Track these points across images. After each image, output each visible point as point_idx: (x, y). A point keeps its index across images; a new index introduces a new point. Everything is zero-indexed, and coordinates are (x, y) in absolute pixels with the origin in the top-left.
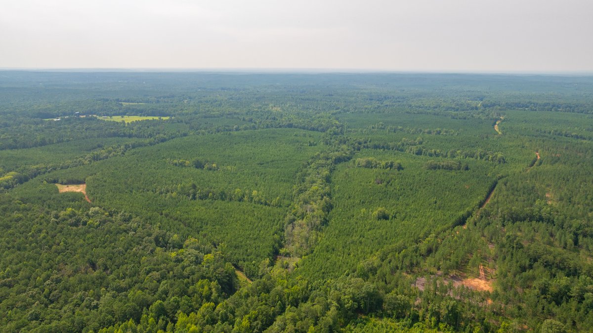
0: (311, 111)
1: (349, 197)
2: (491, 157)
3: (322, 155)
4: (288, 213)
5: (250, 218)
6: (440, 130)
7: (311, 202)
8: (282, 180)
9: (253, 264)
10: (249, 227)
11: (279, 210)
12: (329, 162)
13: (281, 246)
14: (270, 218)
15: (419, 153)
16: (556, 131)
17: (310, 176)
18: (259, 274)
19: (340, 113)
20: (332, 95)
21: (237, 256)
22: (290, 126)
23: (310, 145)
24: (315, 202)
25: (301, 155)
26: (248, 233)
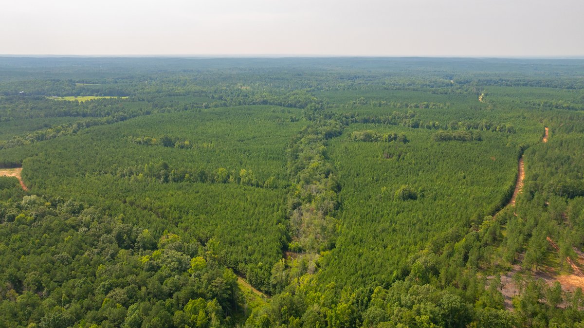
0: (282, 89)
1: (357, 175)
2: (498, 127)
3: (310, 130)
4: (288, 195)
5: (242, 203)
6: (427, 104)
7: (314, 182)
8: (270, 157)
9: (259, 267)
10: (243, 215)
11: (275, 192)
12: (320, 136)
13: (289, 240)
14: (268, 202)
15: (416, 126)
16: (546, 103)
17: (304, 152)
18: (270, 282)
19: (314, 90)
20: (301, 75)
21: (234, 256)
22: (265, 102)
23: (292, 121)
24: (319, 181)
25: (285, 131)
26: (244, 222)
